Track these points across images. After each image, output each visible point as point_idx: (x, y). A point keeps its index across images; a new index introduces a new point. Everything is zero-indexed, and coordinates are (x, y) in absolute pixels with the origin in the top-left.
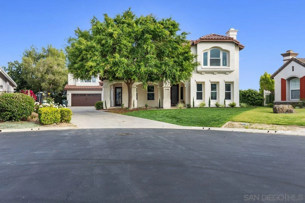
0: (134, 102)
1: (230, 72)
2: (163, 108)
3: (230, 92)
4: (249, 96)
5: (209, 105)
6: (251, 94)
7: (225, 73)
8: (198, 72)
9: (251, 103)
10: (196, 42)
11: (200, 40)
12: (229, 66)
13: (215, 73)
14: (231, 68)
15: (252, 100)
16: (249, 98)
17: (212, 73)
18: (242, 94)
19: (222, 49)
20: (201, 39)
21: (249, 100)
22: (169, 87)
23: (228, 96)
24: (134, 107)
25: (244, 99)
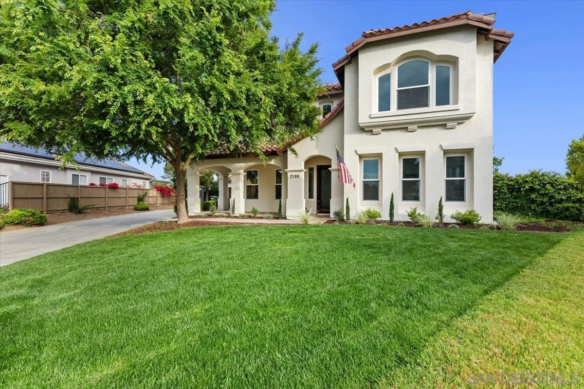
0: (234, 204)
1: (462, 120)
2: (285, 218)
3: (463, 181)
4: (532, 189)
5: (391, 215)
6: (539, 185)
7: (442, 124)
8: (362, 130)
9: (539, 209)
10: (352, 47)
11: (363, 39)
12: (456, 102)
13: (410, 127)
14: (462, 108)
15: (542, 203)
16: (533, 196)
17: (403, 127)
18: (508, 185)
19: (435, 58)
20: (365, 36)
21: (533, 201)
22: (301, 171)
23: (456, 192)
25: (515, 198)
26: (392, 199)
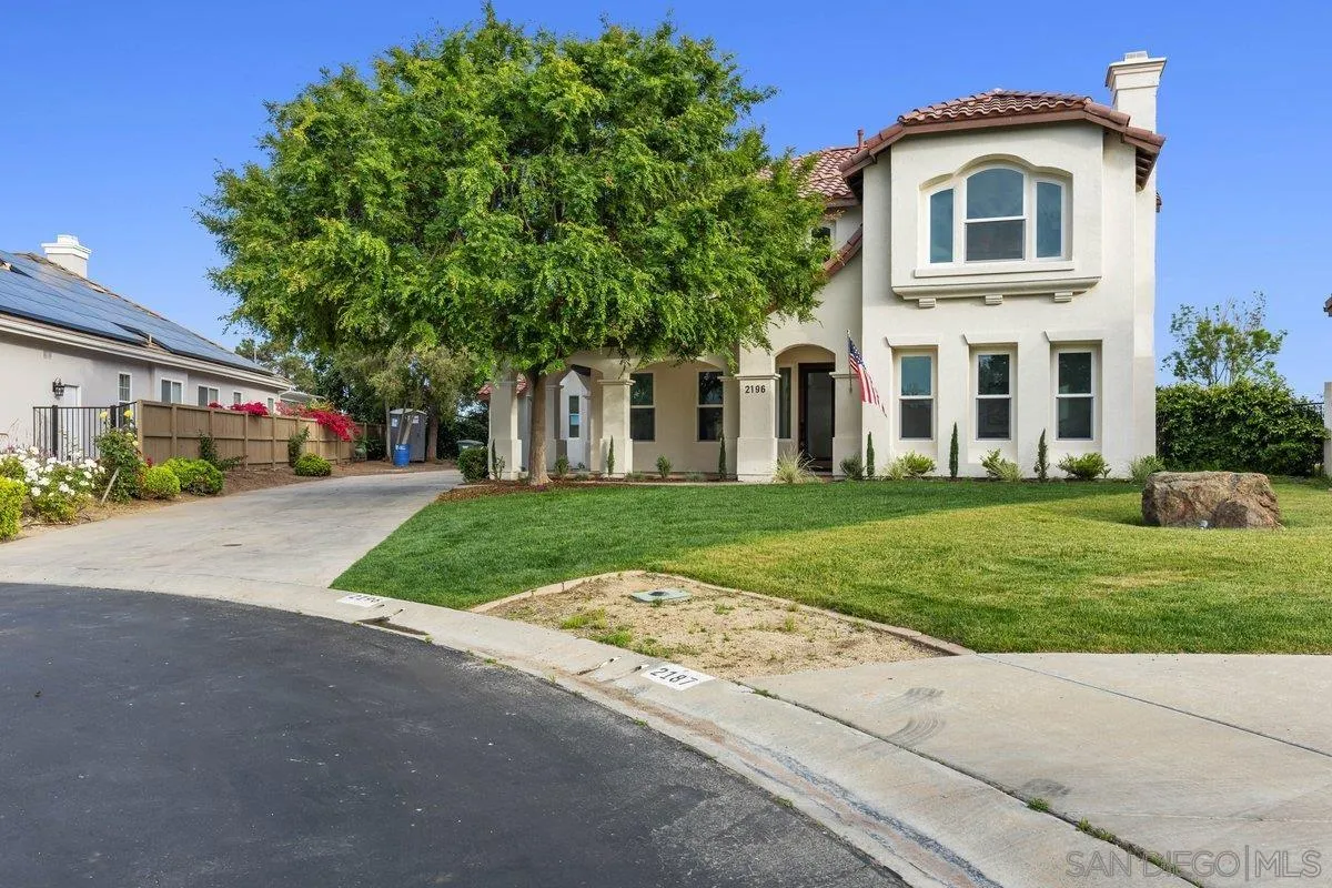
0: (611, 451)
1: (1081, 287)
2: (736, 479)
4: (1233, 417)
6: (1244, 407)
7: (1047, 293)
8: (899, 298)
9: (1245, 456)
10: (878, 140)
11: (901, 127)
12: (1069, 258)
13: (989, 297)
14: (1079, 268)
15: (1250, 443)
16: (1235, 431)
17: (977, 296)
18: (1195, 407)
19: (1033, 169)
20: (904, 123)
21: (1236, 441)
23: (1077, 421)
24: (610, 472)
25: (1208, 434)
26: (955, 435)
